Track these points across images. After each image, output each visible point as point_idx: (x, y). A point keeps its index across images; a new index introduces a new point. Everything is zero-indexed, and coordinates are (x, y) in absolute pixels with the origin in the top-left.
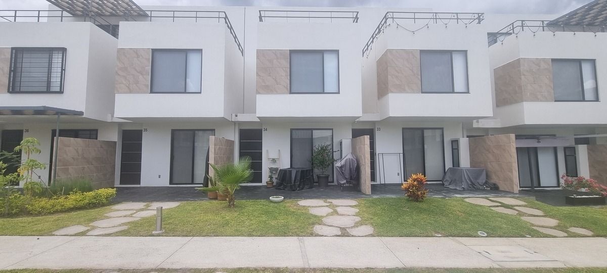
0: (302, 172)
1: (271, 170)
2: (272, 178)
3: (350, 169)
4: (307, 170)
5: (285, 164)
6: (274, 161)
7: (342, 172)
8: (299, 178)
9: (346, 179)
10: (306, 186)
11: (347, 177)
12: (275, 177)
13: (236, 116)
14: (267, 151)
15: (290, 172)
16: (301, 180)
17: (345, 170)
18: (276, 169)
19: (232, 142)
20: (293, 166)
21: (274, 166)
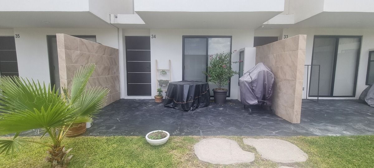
0: (197, 87)
1: (161, 83)
2: (162, 91)
3: (264, 86)
4: (203, 85)
5: (176, 77)
6: (164, 72)
7: (252, 89)
8: (192, 95)
9: (257, 98)
10: (201, 104)
11: (259, 95)
12: (165, 90)
13: (116, 17)
14: (156, 61)
15: (182, 87)
16: (195, 96)
17: (256, 87)
18: (166, 82)
19: (116, 51)
20: (186, 79)
21: (164, 78)
